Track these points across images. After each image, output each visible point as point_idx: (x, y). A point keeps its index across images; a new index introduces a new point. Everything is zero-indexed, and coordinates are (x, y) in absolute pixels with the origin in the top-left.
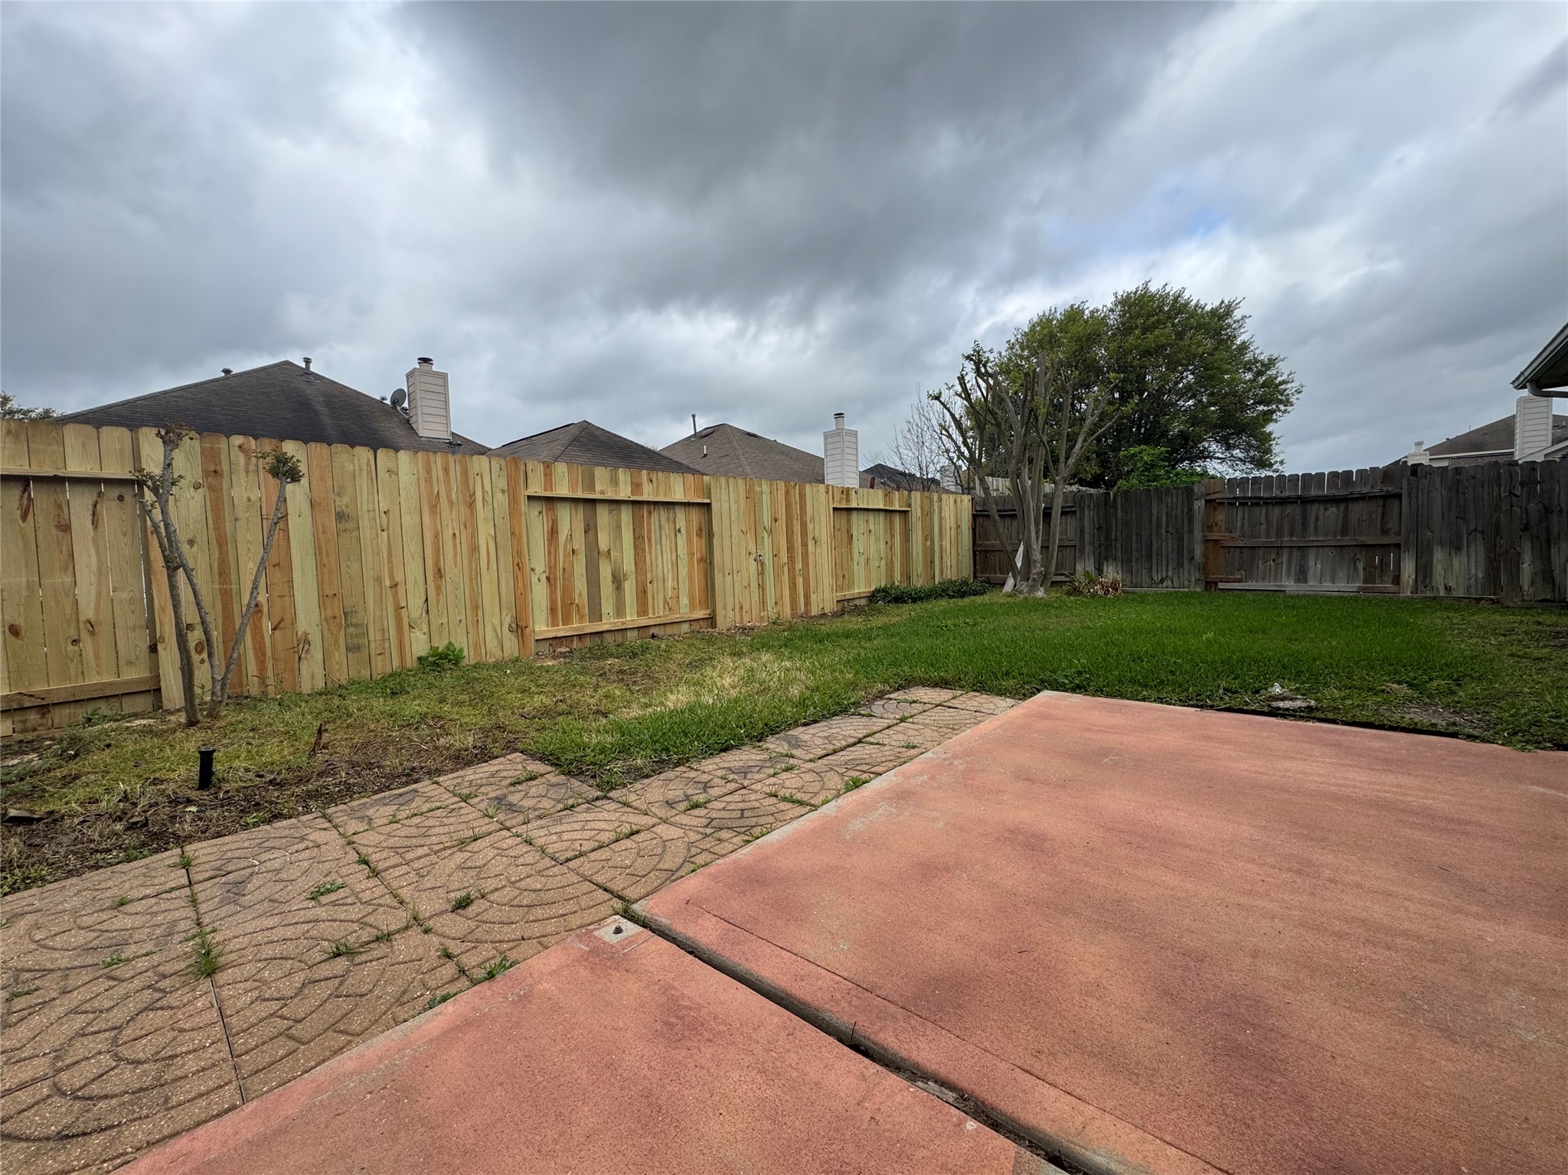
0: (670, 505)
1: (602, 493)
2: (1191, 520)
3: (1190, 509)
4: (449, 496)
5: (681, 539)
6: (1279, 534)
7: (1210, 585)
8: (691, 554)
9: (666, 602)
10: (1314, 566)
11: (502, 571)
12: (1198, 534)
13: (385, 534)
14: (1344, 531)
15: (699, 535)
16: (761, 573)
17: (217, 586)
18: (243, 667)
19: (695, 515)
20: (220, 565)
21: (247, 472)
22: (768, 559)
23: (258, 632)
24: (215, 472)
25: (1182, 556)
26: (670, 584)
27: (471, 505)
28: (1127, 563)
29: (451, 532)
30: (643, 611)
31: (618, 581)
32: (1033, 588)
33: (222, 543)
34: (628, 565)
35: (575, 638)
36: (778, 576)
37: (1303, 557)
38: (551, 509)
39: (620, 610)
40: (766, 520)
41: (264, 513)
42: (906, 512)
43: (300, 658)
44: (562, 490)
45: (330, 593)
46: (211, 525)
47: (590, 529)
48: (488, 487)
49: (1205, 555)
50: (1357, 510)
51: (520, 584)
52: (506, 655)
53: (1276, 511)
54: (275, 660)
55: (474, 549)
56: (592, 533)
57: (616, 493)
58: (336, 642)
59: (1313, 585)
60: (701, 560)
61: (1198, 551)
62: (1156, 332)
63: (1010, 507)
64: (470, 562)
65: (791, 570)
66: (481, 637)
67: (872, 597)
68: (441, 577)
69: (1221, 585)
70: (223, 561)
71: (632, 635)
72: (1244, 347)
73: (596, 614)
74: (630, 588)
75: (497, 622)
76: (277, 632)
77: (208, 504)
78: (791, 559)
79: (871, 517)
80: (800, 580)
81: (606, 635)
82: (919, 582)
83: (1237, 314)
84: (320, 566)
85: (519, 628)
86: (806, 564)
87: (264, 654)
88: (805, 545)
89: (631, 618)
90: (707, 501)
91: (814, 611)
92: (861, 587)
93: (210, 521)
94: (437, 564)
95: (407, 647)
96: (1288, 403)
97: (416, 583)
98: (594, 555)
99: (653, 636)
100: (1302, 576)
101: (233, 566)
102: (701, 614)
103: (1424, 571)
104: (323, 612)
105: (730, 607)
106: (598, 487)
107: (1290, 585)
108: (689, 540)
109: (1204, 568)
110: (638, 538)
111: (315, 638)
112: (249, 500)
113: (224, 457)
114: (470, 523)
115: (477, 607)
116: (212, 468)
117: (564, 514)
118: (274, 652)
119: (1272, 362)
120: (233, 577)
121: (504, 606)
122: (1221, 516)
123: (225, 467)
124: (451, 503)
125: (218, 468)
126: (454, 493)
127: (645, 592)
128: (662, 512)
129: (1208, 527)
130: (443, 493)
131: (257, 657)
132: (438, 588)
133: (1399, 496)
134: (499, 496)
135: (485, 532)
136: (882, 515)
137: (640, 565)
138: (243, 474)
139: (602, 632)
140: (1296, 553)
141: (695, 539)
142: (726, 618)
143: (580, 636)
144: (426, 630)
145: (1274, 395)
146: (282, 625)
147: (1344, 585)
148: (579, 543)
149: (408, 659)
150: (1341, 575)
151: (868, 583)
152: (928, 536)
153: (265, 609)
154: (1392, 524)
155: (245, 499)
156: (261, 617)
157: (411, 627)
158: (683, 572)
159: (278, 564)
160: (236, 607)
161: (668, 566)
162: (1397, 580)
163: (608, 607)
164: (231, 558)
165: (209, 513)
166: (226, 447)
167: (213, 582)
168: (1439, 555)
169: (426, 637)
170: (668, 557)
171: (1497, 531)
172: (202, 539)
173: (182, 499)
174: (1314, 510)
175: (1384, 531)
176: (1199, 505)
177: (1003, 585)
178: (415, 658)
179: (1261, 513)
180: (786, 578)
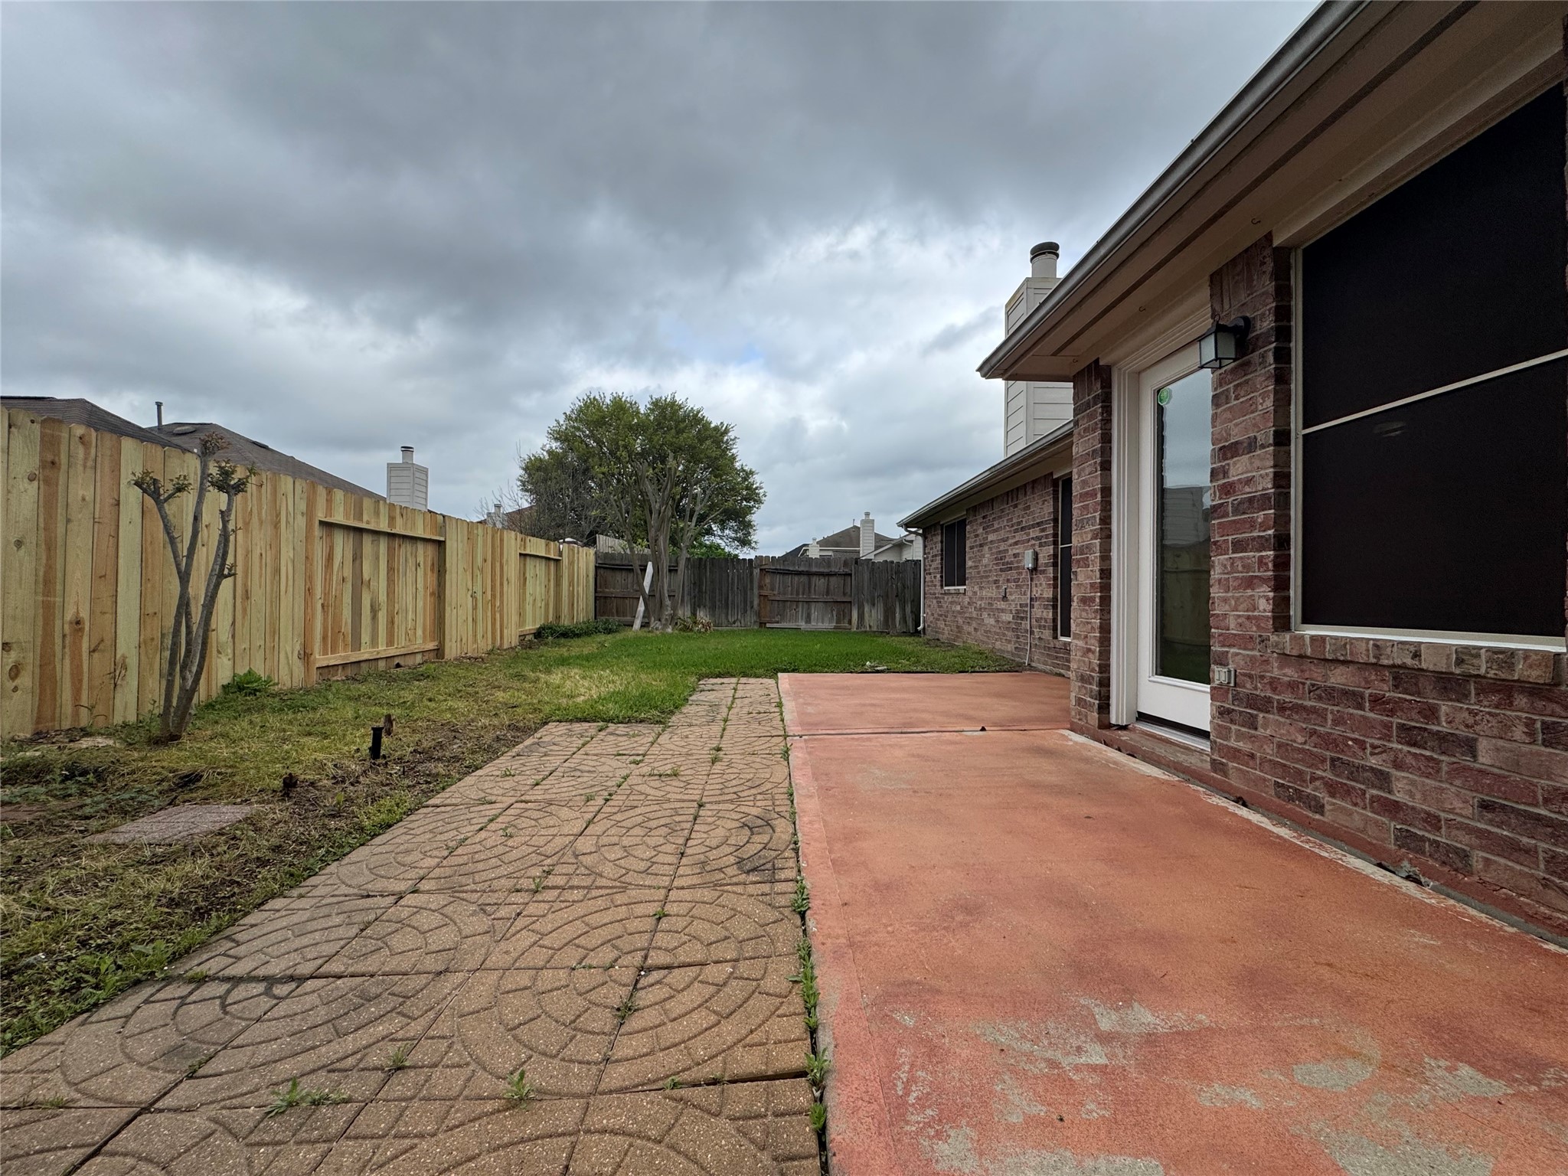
0: (414, 539)
1: (368, 523)
2: (752, 582)
3: (751, 574)
4: (260, 513)
5: (420, 572)
6: (798, 594)
7: (762, 624)
8: (426, 588)
9: (407, 634)
10: (814, 615)
11: (297, 597)
12: (756, 591)
13: (204, 549)
14: (828, 593)
15: (432, 570)
16: (475, 608)
17: (40, 598)
18: (58, 696)
19: (431, 550)
20: (45, 573)
21: (85, 467)
22: (479, 595)
23: (76, 656)
24: (53, 463)
25: (746, 605)
26: (410, 616)
27: (276, 525)
28: (713, 609)
29: (259, 552)
30: (390, 642)
31: (374, 611)
32: (665, 626)
33: (50, 547)
34: (383, 597)
35: (340, 668)
36: (484, 611)
37: (809, 608)
38: (330, 536)
39: (374, 641)
40: (479, 560)
41: (97, 516)
42: (557, 561)
43: (115, 685)
44: (338, 518)
45: (150, 611)
46: (42, 525)
47: (357, 557)
48: (291, 509)
49: (759, 605)
50: (833, 580)
51: (309, 610)
52: (294, 684)
53: (796, 578)
54: (90, 688)
55: (277, 571)
56: (358, 562)
57: (378, 523)
58: (151, 665)
59: (815, 625)
60: (432, 594)
61: (756, 602)
62: (685, 435)
63: (626, 562)
64: (272, 583)
65: (493, 606)
66: (276, 663)
67: (539, 634)
68: (247, 598)
69: (768, 625)
70: (50, 568)
71: (382, 665)
72: (733, 458)
73: (357, 645)
74: (382, 616)
75: (289, 649)
76: (96, 655)
77: (41, 497)
78: (493, 596)
79: (538, 561)
80: (498, 616)
81: (362, 664)
82: (565, 622)
83: (732, 435)
84: (144, 579)
85: (306, 656)
86: (502, 602)
87: (80, 681)
88: (502, 584)
89: (383, 649)
90: (442, 539)
91: (505, 646)
92: (531, 626)
93: (41, 520)
94: (245, 585)
95: (214, 673)
96: (760, 502)
97: (226, 603)
98: (359, 584)
99: (398, 666)
100: (808, 620)
101: (59, 575)
102: (431, 645)
103: (861, 617)
104: (142, 633)
105: (454, 640)
106: (365, 518)
107: (802, 625)
108: (425, 574)
109: (759, 614)
110: (391, 570)
111: (133, 662)
112: (84, 499)
113: (64, 448)
114: (275, 545)
115: (274, 632)
116: (49, 457)
117: (339, 538)
118: (90, 679)
119: (752, 473)
120: (59, 587)
121: (296, 633)
122: (768, 580)
123: (64, 459)
124: (261, 522)
125: (57, 460)
126: (264, 511)
127: (393, 623)
128: (409, 548)
129: (761, 587)
130: (255, 511)
131: (73, 684)
132: (244, 610)
133: (850, 575)
134: (299, 517)
135: (287, 553)
136: (544, 561)
137: (391, 596)
138: (80, 468)
139: (359, 662)
140: (805, 605)
141: (429, 572)
142: (452, 651)
143: (344, 665)
144: (231, 656)
145: (753, 496)
146: (101, 647)
147: (827, 625)
148: (348, 572)
149: (214, 688)
150: (826, 619)
151: (534, 621)
152: (571, 583)
153: (87, 629)
154: (848, 590)
155: (80, 498)
156: (82, 637)
157: (219, 652)
158: (420, 604)
159: (104, 576)
160: (58, 623)
161: (410, 598)
162: (850, 622)
163: (365, 637)
164: (58, 567)
165: (41, 509)
166: (67, 436)
167: (36, 593)
168: (866, 609)
169: (231, 662)
170: (410, 590)
171: (887, 596)
172: (31, 540)
173: (14, 491)
174: (814, 579)
175: (844, 594)
176: (756, 572)
177: (631, 625)
178: (220, 685)
179: (789, 579)
180: (489, 614)
